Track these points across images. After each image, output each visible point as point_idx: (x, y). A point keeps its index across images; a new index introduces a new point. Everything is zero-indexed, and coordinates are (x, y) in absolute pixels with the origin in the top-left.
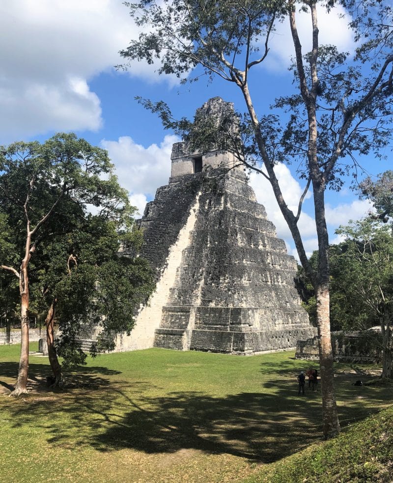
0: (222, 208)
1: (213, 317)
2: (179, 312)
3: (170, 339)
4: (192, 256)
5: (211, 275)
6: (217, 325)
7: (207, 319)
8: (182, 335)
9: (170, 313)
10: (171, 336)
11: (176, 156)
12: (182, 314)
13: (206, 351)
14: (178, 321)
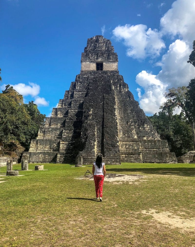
0: (127, 91)
1: (151, 145)
2: (131, 142)
3: (131, 157)
4: (122, 113)
5: (137, 123)
6: (154, 149)
7: (147, 146)
8: (140, 154)
9: (124, 143)
10: (132, 156)
11: (85, 60)
12: (133, 143)
13: (153, 163)
14: (131, 147)
